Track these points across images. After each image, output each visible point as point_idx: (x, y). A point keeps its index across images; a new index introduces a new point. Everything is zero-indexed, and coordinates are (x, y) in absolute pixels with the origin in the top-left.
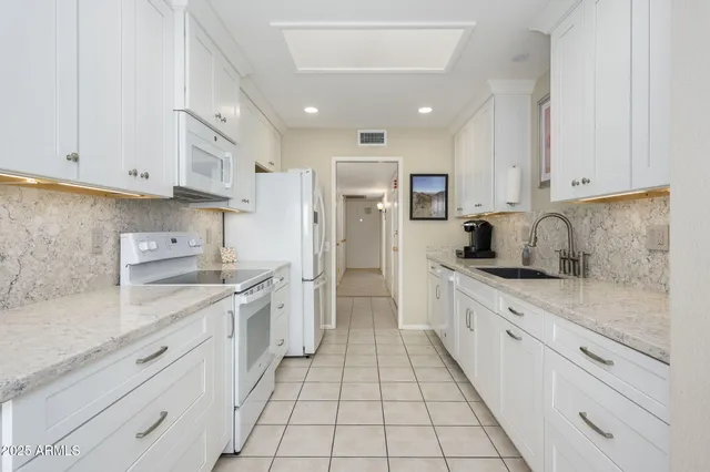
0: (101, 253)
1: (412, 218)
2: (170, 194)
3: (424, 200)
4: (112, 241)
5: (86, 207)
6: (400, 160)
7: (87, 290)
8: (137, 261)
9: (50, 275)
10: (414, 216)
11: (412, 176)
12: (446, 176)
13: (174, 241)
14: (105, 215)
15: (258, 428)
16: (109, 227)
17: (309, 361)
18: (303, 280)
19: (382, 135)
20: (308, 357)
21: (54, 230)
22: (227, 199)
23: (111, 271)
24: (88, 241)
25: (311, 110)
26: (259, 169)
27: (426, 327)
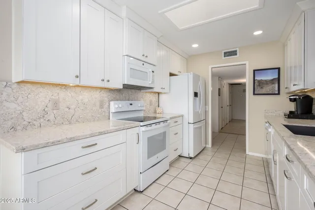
0: (103, 108)
1: (254, 94)
2: (121, 87)
3: (263, 84)
4: (107, 104)
5: (98, 92)
6: (247, 63)
7: (98, 120)
8: (114, 111)
9: (85, 115)
10: (256, 93)
11: (254, 71)
12: (279, 69)
13: (131, 104)
14: (105, 95)
15: (154, 184)
16: (106, 99)
17: (191, 160)
18: (189, 123)
19: (236, 51)
20: (191, 158)
21: (86, 100)
22: (152, 88)
23: (107, 114)
24: (98, 104)
25: (195, 46)
26: (171, 75)
27: (264, 156)
